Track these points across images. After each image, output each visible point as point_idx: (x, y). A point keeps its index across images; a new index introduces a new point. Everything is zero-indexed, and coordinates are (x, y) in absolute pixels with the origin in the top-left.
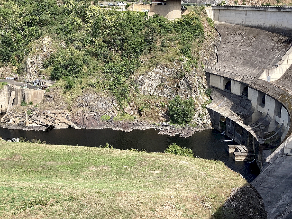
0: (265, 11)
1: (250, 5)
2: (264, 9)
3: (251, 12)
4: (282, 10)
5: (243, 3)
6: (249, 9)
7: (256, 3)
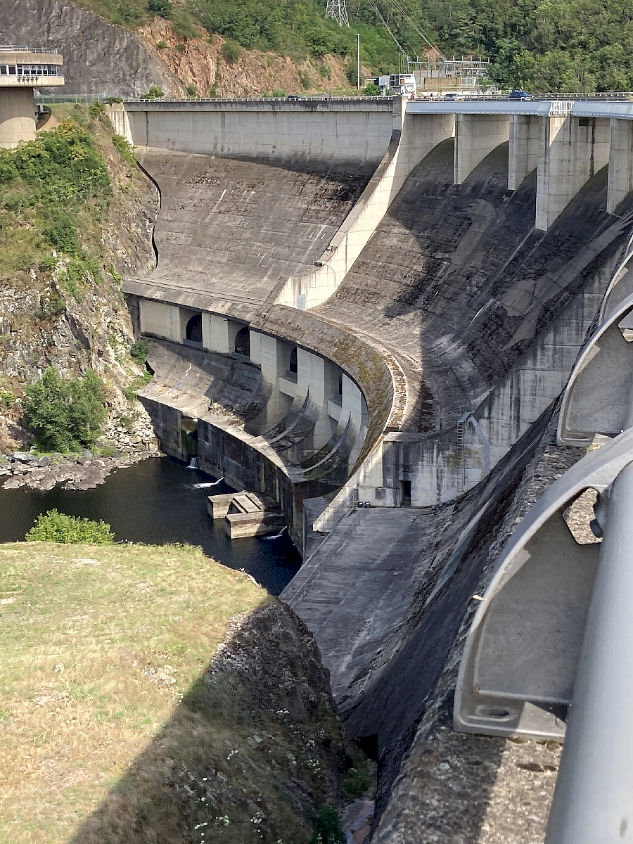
0: (274, 113)
1: (231, 97)
2: (271, 107)
3: (237, 118)
4: (319, 108)
5: (213, 94)
6: (229, 108)
7: (246, 92)
